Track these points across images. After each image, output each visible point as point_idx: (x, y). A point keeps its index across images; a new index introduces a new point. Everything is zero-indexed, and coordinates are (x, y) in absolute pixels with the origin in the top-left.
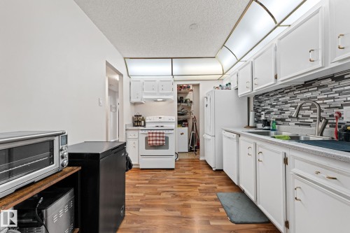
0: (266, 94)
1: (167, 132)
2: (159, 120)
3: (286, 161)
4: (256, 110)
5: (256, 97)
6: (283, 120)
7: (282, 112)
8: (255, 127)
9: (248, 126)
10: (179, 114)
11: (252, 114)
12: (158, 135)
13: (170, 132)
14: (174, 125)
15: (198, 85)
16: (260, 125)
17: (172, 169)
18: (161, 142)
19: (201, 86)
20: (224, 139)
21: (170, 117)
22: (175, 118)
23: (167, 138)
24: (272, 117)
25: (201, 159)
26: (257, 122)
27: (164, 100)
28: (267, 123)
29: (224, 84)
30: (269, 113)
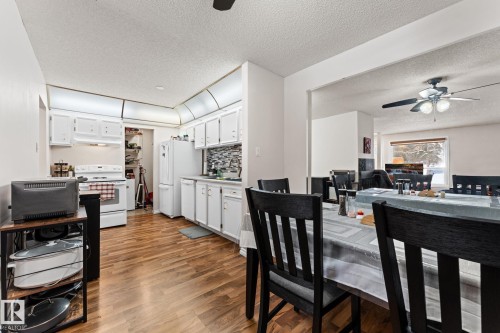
0: (215, 149)
1: (117, 183)
2: (98, 170)
3: (221, 191)
4: (208, 161)
5: (209, 150)
6: (225, 169)
7: (224, 163)
8: (207, 175)
9: (203, 175)
10: (127, 163)
11: (205, 164)
12: (105, 187)
13: (121, 183)
14: (122, 176)
15: (152, 130)
16: (211, 173)
17: (123, 226)
18: (109, 196)
19: (155, 132)
20: (183, 187)
21: (115, 166)
22: (122, 168)
23: (117, 191)
24: (219, 167)
25: (156, 211)
26: (209, 171)
27: (107, 145)
28: (215, 171)
29: (182, 135)
30: (217, 163)
